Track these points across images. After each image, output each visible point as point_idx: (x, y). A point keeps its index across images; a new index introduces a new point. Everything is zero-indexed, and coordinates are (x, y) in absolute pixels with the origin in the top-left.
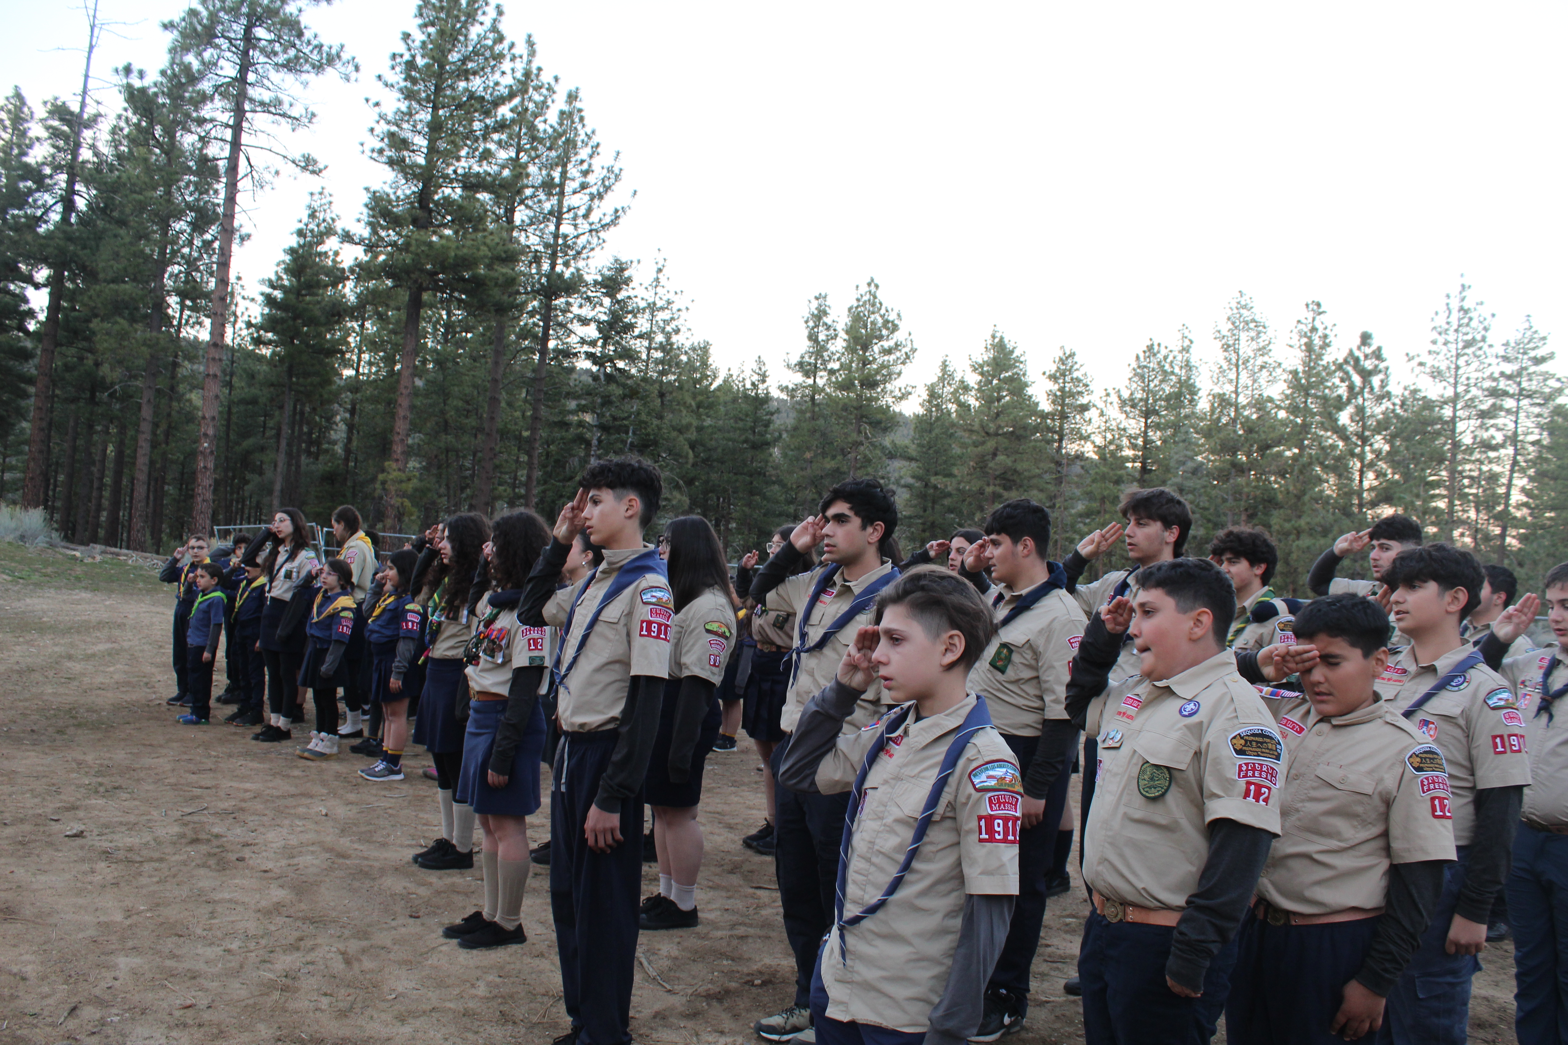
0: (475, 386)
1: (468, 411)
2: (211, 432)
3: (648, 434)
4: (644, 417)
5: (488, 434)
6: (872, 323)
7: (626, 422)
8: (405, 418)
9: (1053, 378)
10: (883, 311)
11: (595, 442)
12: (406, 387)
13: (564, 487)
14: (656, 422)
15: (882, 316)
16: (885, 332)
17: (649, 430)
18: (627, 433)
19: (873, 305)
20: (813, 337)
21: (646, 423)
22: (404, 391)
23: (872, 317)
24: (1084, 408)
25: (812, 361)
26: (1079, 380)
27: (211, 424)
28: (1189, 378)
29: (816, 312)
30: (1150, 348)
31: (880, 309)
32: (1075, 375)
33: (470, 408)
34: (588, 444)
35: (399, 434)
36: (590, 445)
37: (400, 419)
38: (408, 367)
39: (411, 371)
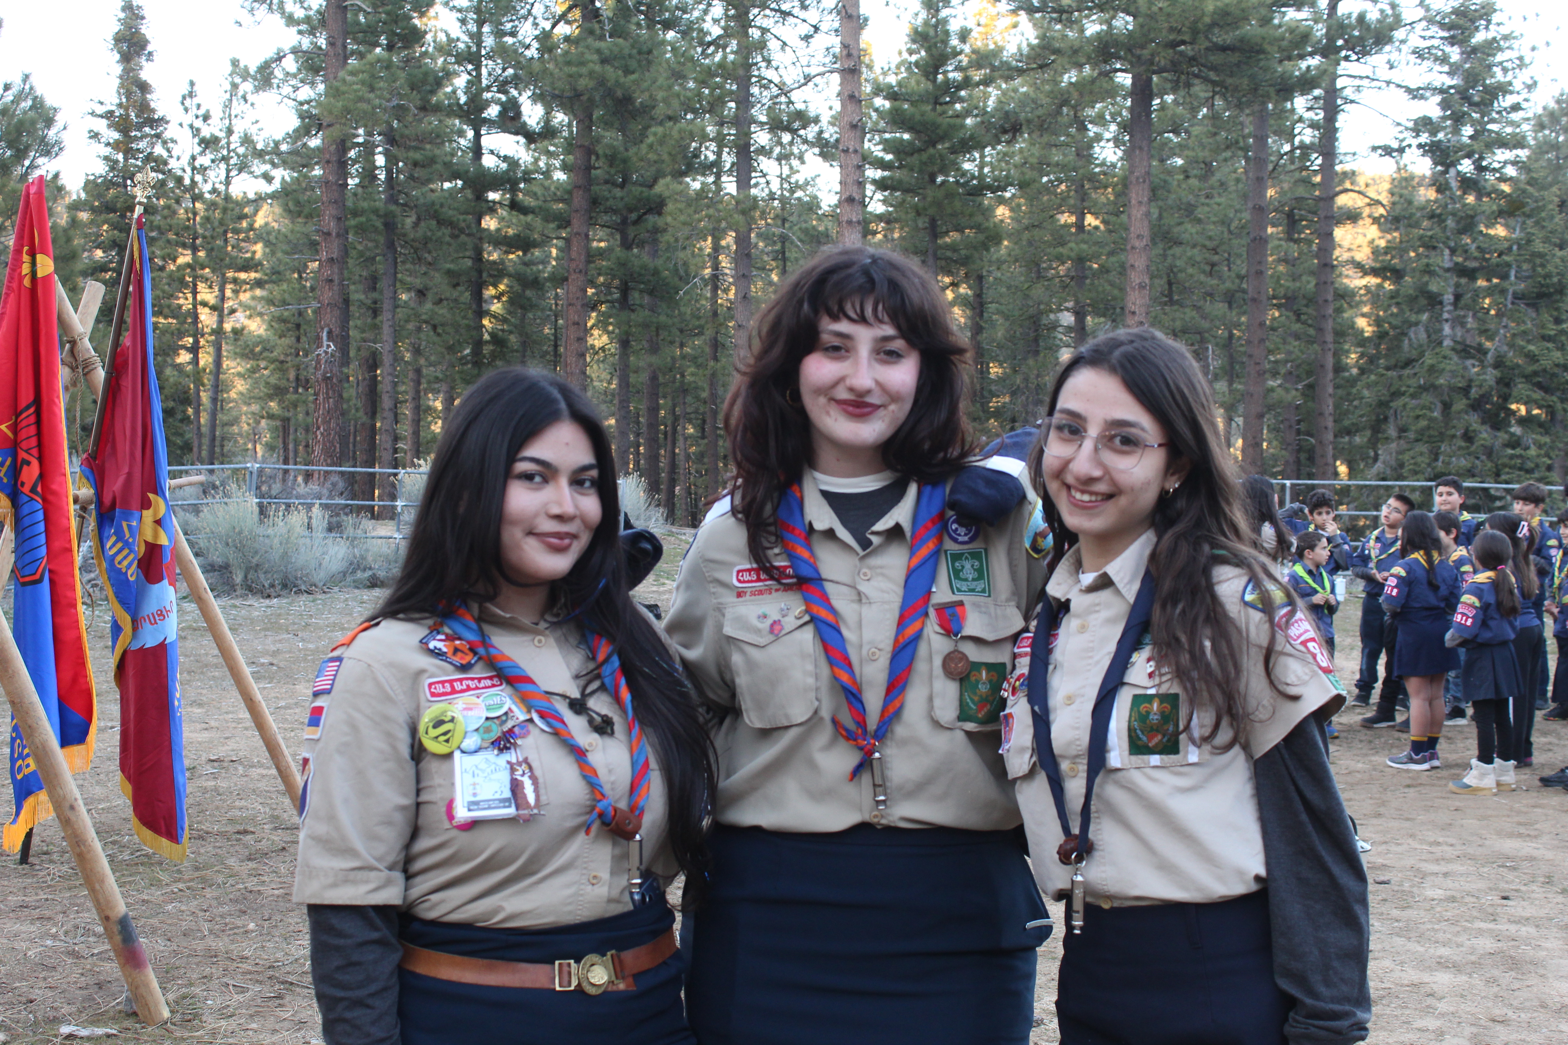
0: (1225, 222)
1: (1213, 265)
3: (1548, 276)
4: (1539, 246)
5: (1254, 300)
7: (1506, 258)
8: (1142, 287)
11: (1449, 298)
13: (1400, 377)
14: (1560, 254)
17: (1550, 268)
18: (1504, 277)
21: (1541, 255)
22: (1137, 243)
33: (1216, 258)
34: (1434, 301)
35: (1134, 313)
36: (1441, 303)
37: (1133, 289)
38: (1140, 203)
39: (1144, 209)
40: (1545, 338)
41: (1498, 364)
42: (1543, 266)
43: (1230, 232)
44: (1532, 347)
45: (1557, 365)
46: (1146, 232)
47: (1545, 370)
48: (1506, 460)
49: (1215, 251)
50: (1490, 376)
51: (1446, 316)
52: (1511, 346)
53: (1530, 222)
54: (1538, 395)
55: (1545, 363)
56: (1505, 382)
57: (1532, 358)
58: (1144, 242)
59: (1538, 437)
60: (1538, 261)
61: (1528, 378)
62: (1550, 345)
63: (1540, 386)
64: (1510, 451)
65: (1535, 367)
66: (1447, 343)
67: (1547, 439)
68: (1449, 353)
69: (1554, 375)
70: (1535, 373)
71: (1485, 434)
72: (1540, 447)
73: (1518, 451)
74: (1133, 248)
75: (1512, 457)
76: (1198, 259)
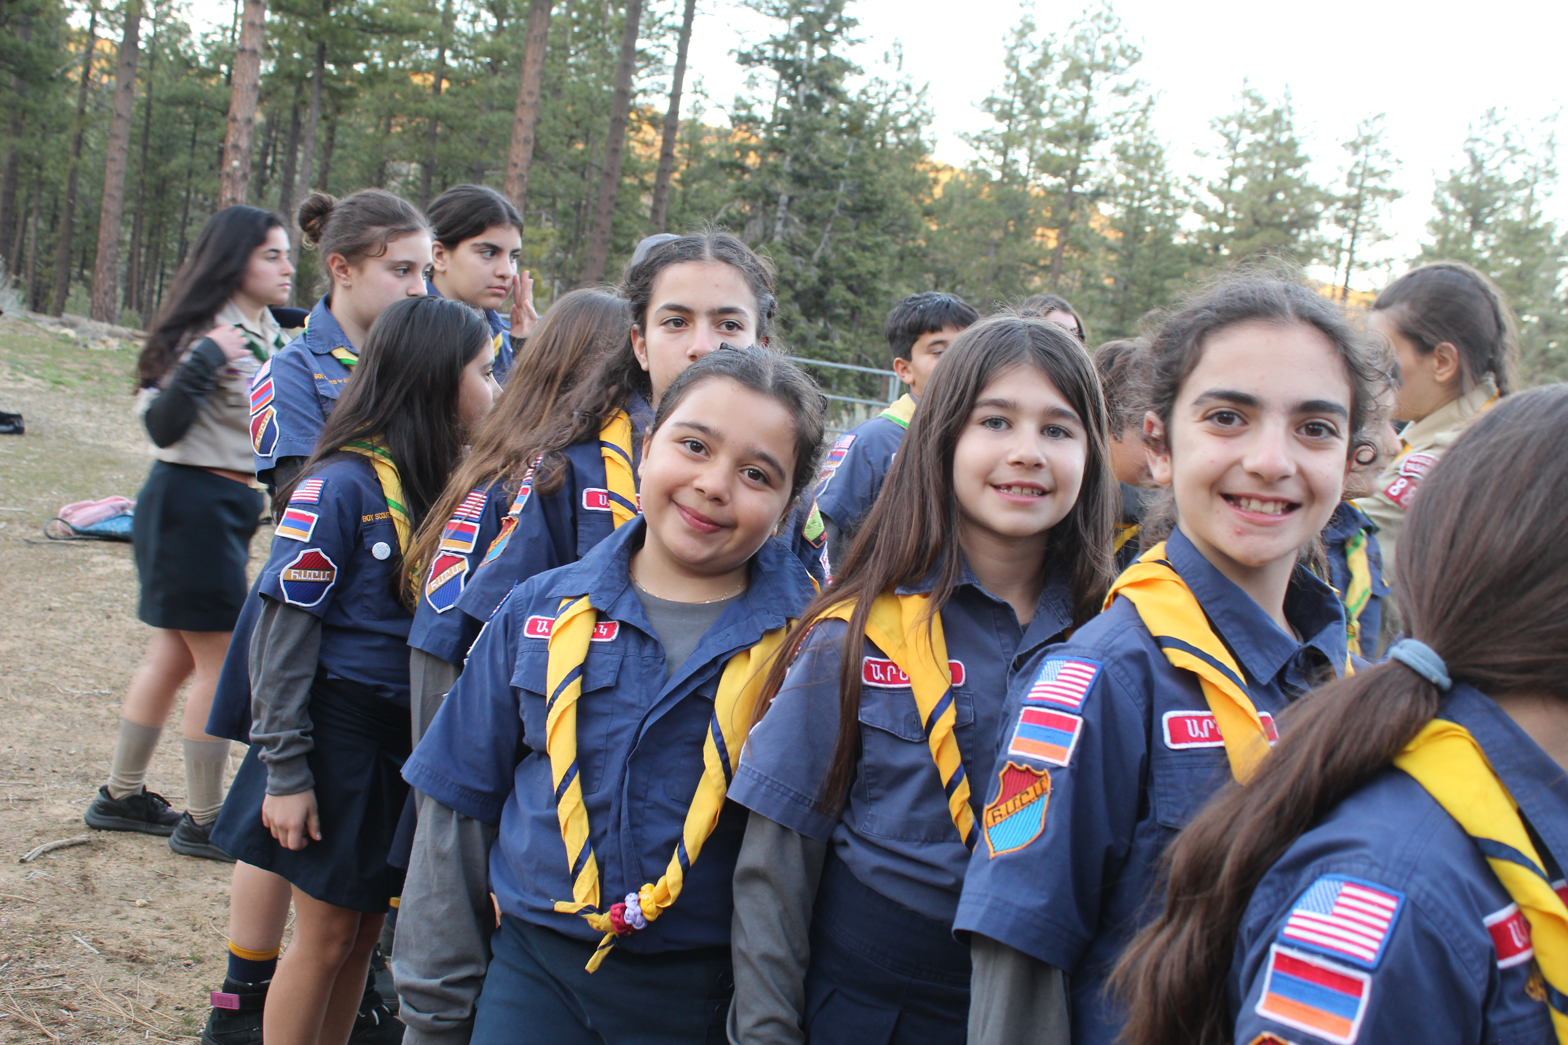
2: (244, 143)
6: (1106, 48)
7: (839, 171)
9: (1355, 147)
10: (1118, 32)
11: (784, 199)
12: (530, 93)
15: (1119, 38)
16: (1121, 62)
19: (1108, 20)
20: (1012, 63)
22: (529, 100)
23: (1105, 40)
24: (1394, 195)
25: (1009, 98)
26: (1386, 154)
27: (245, 131)
28: (1548, 162)
29: (1018, 26)
30: (1491, 114)
31: (1116, 27)
32: (1382, 145)
34: (771, 199)
35: (516, 165)
36: (776, 203)
37: (518, 142)
38: (535, 61)
39: (538, 67)
40: (865, 248)
41: (823, 264)
42: (871, 183)
43: (593, 110)
44: (851, 254)
45: (869, 272)
46: (536, 90)
47: (859, 276)
48: (817, 350)
49: (577, 124)
50: (813, 274)
51: (779, 214)
52: (836, 249)
53: (864, 143)
54: (850, 296)
55: (862, 269)
56: (825, 281)
57: (851, 263)
58: (534, 99)
59: (845, 334)
60: (867, 178)
61: (844, 280)
62: (867, 254)
63: (850, 288)
64: (821, 342)
65: (852, 271)
66: (777, 239)
67: (850, 336)
68: (779, 247)
69: (864, 281)
70: (851, 277)
71: (802, 324)
72: (845, 341)
73: (828, 343)
74: (523, 103)
75: (822, 347)
76: (561, 130)
